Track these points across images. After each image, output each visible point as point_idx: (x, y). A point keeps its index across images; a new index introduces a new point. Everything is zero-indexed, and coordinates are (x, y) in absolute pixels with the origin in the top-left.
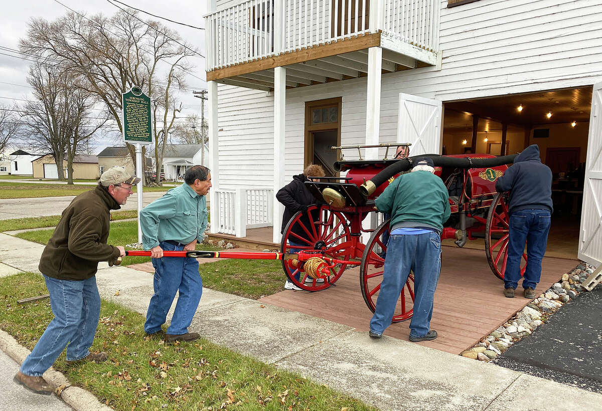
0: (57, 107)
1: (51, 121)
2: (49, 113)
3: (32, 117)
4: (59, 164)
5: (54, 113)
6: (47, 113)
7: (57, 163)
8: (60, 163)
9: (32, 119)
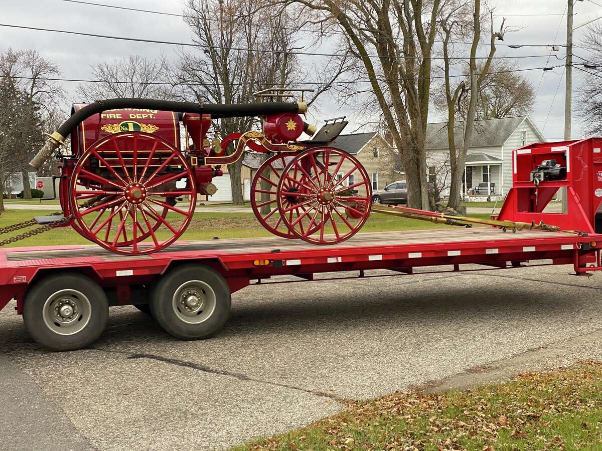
0: (232, 65)
1: (222, 92)
2: (219, 77)
3: (191, 87)
4: (235, 173)
5: (227, 75)
6: (216, 76)
7: (232, 171)
8: (237, 171)
9: (190, 90)
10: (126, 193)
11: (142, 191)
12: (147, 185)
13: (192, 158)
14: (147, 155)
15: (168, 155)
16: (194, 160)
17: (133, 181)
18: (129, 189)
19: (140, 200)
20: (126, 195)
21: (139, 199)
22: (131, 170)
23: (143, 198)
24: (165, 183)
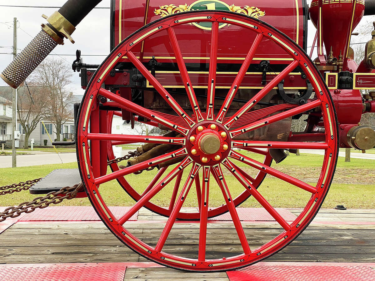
10: (189, 142)
11: (222, 137)
12: (234, 127)
13: (328, 73)
14: (236, 66)
15: (279, 67)
16: (332, 78)
17: (205, 118)
18: (195, 132)
19: (218, 157)
20: (190, 145)
21: (215, 155)
22: (201, 95)
23: (224, 154)
24: (271, 122)
